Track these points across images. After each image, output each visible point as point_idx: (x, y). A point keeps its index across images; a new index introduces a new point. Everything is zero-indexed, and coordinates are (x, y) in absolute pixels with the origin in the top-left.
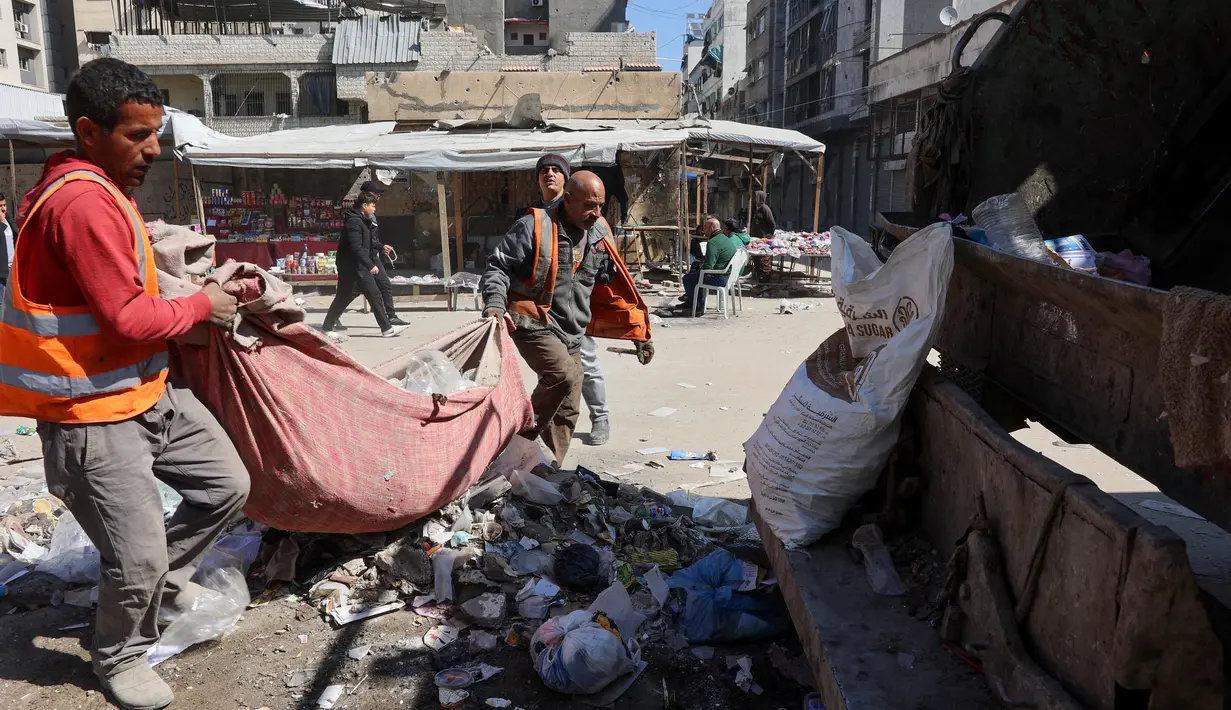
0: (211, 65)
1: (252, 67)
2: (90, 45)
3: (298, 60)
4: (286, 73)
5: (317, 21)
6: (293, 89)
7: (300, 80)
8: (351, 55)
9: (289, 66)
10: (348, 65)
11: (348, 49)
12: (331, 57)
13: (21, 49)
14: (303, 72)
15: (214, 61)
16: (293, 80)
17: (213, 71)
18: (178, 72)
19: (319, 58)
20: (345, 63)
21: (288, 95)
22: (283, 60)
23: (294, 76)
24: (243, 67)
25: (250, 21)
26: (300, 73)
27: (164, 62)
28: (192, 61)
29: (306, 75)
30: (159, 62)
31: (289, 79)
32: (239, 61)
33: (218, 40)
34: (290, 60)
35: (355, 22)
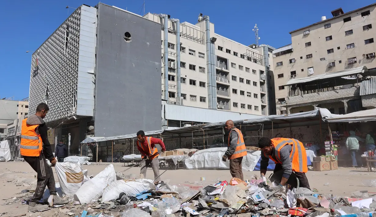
0: (317, 101)
1: (330, 101)
2: (279, 102)
3: (347, 96)
4: (342, 101)
5: (352, 83)
6: (345, 106)
7: (348, 103)
8: (367, 91)
9: (343, 99)
10: (366, 95)
11: (366, 90)
12: (359, 94)
13: (262, 106)
14: (348, 100)
15: (318, 100)
16: (345, 103)
17: (317, 103)
18: (306, 105)
19: (354, 95)
20: (365, 94)
21: (344, 108)
22: (341, 97)
23: (345, 102)
24: (327, 101)
25: (328, 87)
26: (347, 101)
27: (302, 103)
28: (311, 101)
29: (350, 100)
30: (301, 103)
31: (344, 103)
32: (326, 99)
33: (319, 94)
34: (344, 97)
35: (368, 81)
